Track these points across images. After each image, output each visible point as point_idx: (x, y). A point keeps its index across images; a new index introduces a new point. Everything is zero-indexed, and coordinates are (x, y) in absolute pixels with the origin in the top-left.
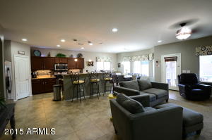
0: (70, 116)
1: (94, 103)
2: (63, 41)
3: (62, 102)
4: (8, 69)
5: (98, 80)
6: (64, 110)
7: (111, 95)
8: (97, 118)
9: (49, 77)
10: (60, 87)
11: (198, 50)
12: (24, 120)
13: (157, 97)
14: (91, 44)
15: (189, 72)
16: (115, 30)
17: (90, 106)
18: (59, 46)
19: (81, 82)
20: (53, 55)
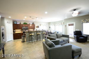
0: (27, 48)
1: (38, 43)
2: (26, 17)
3: (25, 43)
4: (3, 29)
5: (40, 33)
6: (25, 46)
7: (44, 40)
8: (38, 49)
9: (20, 32)
10: (24, 36)
11: (82, 21)
12: (9, 50)
13: (64, 41)
14: (37, 19)
15: (78, 30)
16: (46, 13)
17: (37, 44)
18: (24, 19)
19: (33, 34)
20: (22, 23)
